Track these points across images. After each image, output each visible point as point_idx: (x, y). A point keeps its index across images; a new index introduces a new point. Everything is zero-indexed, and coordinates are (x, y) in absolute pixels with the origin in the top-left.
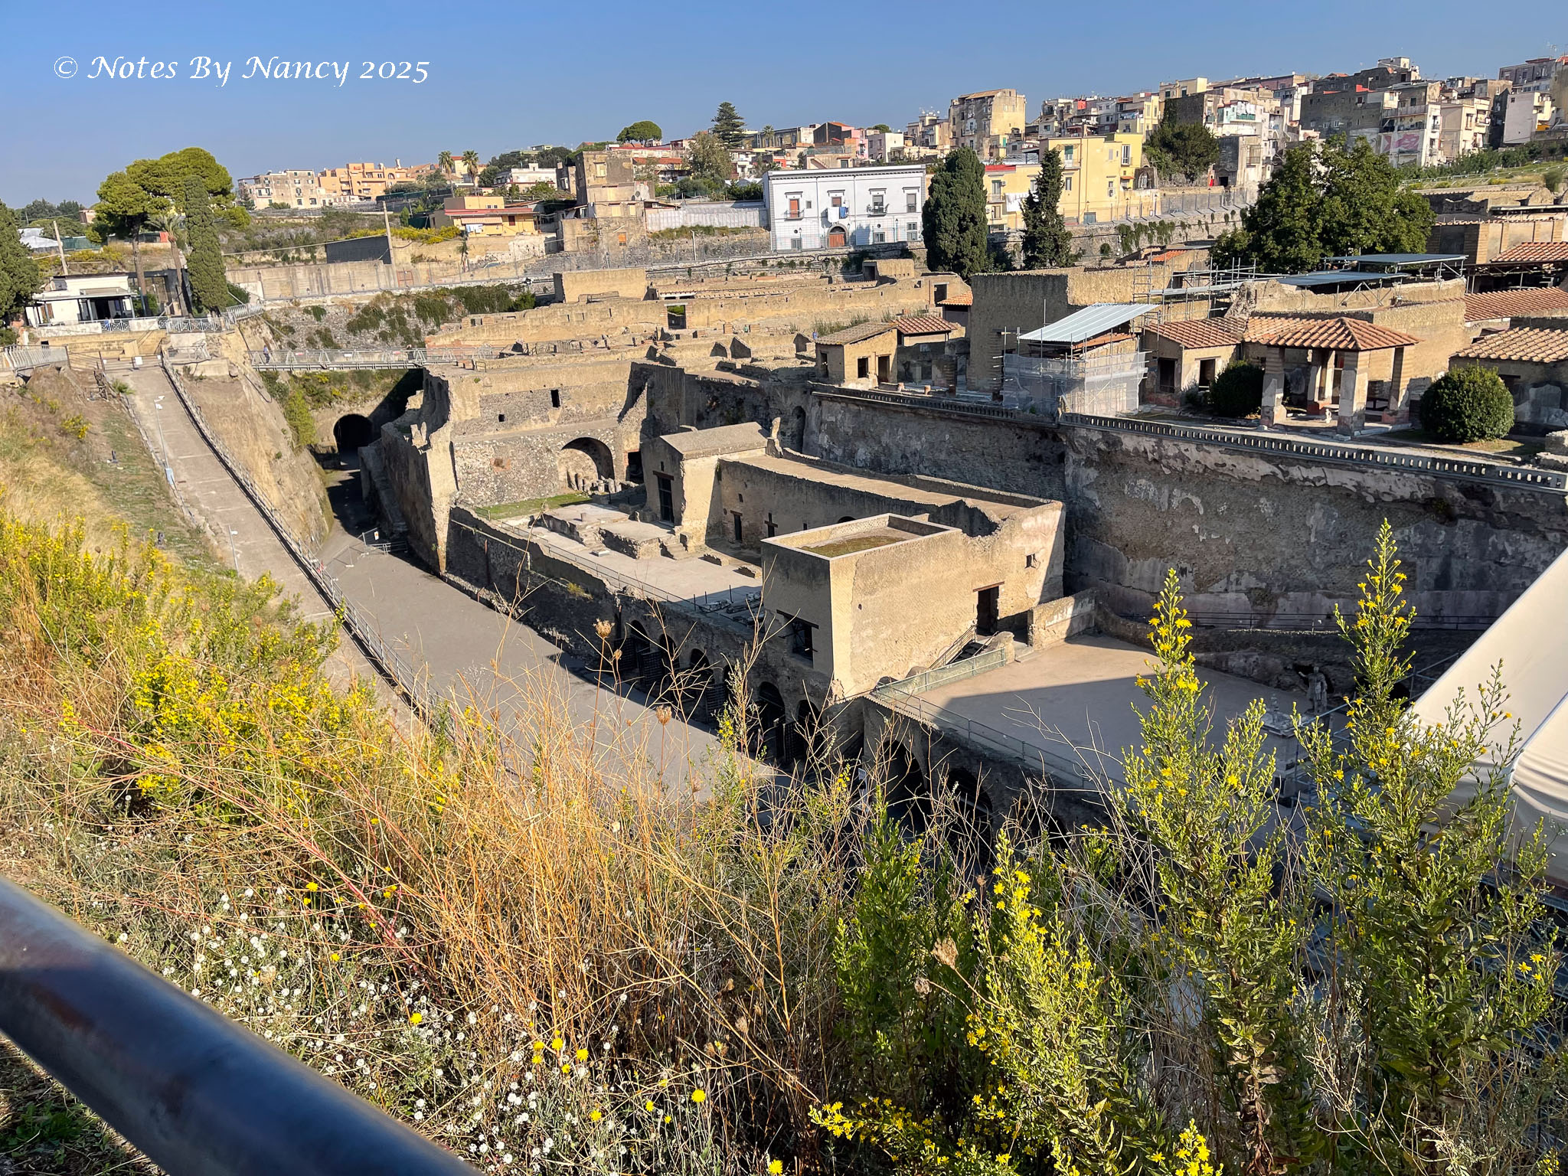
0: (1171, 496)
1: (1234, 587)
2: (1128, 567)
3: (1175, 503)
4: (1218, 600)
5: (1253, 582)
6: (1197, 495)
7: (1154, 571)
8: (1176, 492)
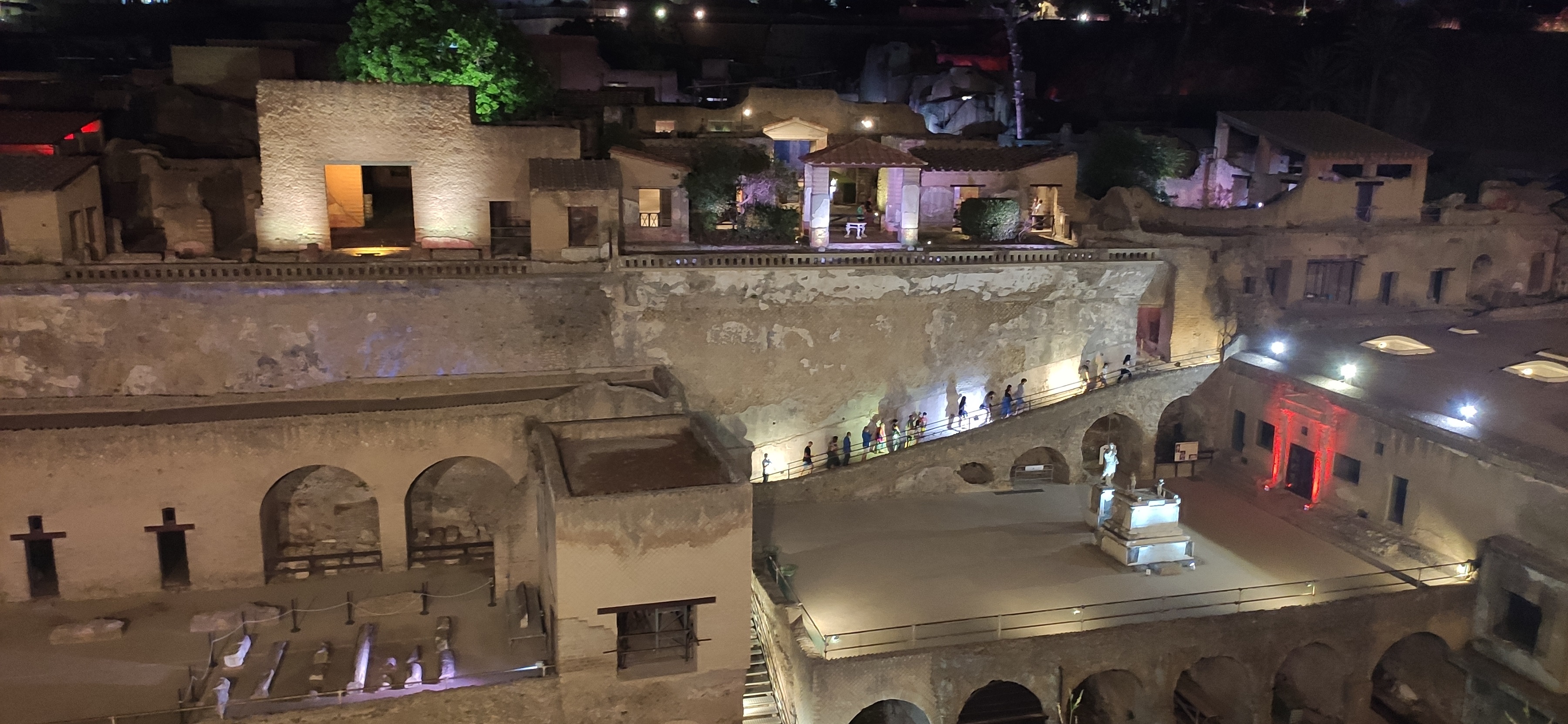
0: (770, 334)
1: (853, 412)
3: (776, 340)
6: (803, 326)
7: (754, 421)
8: (777, 327)
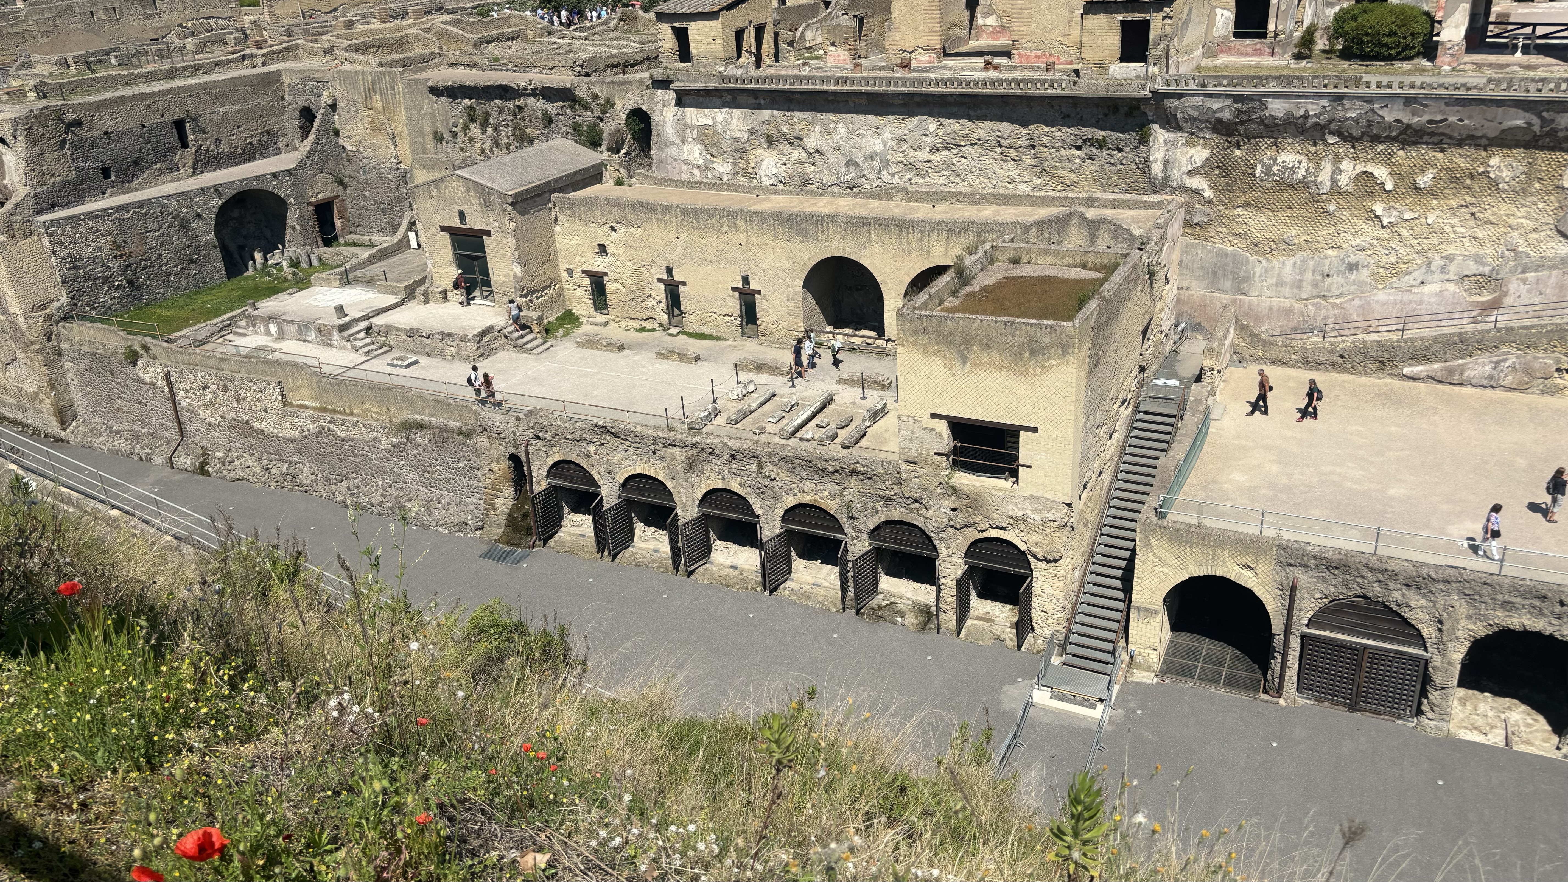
0: (1337, 171)
1: (1437, 276)
2: (1258, 270)
3: (1343, 180)
4: (1407, 297)
5: (1472, 268)
6: (1381, 165)
7: (1302, 272)
8: (1346, 165)
